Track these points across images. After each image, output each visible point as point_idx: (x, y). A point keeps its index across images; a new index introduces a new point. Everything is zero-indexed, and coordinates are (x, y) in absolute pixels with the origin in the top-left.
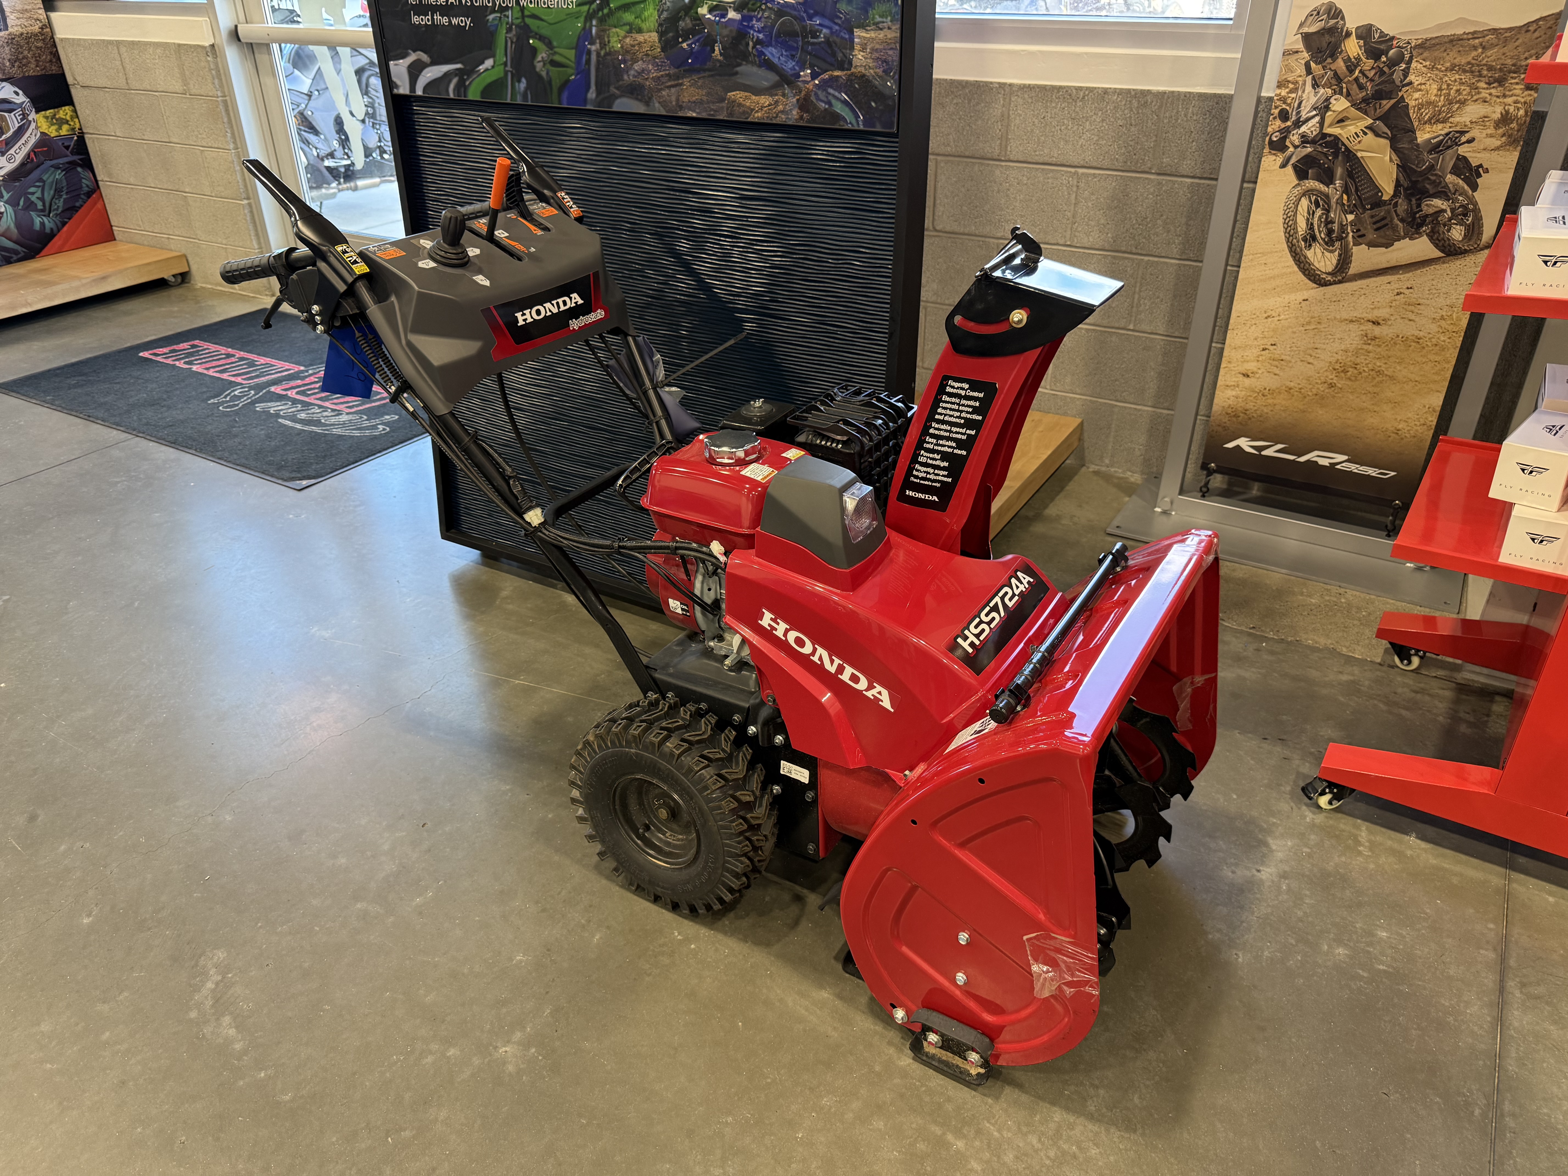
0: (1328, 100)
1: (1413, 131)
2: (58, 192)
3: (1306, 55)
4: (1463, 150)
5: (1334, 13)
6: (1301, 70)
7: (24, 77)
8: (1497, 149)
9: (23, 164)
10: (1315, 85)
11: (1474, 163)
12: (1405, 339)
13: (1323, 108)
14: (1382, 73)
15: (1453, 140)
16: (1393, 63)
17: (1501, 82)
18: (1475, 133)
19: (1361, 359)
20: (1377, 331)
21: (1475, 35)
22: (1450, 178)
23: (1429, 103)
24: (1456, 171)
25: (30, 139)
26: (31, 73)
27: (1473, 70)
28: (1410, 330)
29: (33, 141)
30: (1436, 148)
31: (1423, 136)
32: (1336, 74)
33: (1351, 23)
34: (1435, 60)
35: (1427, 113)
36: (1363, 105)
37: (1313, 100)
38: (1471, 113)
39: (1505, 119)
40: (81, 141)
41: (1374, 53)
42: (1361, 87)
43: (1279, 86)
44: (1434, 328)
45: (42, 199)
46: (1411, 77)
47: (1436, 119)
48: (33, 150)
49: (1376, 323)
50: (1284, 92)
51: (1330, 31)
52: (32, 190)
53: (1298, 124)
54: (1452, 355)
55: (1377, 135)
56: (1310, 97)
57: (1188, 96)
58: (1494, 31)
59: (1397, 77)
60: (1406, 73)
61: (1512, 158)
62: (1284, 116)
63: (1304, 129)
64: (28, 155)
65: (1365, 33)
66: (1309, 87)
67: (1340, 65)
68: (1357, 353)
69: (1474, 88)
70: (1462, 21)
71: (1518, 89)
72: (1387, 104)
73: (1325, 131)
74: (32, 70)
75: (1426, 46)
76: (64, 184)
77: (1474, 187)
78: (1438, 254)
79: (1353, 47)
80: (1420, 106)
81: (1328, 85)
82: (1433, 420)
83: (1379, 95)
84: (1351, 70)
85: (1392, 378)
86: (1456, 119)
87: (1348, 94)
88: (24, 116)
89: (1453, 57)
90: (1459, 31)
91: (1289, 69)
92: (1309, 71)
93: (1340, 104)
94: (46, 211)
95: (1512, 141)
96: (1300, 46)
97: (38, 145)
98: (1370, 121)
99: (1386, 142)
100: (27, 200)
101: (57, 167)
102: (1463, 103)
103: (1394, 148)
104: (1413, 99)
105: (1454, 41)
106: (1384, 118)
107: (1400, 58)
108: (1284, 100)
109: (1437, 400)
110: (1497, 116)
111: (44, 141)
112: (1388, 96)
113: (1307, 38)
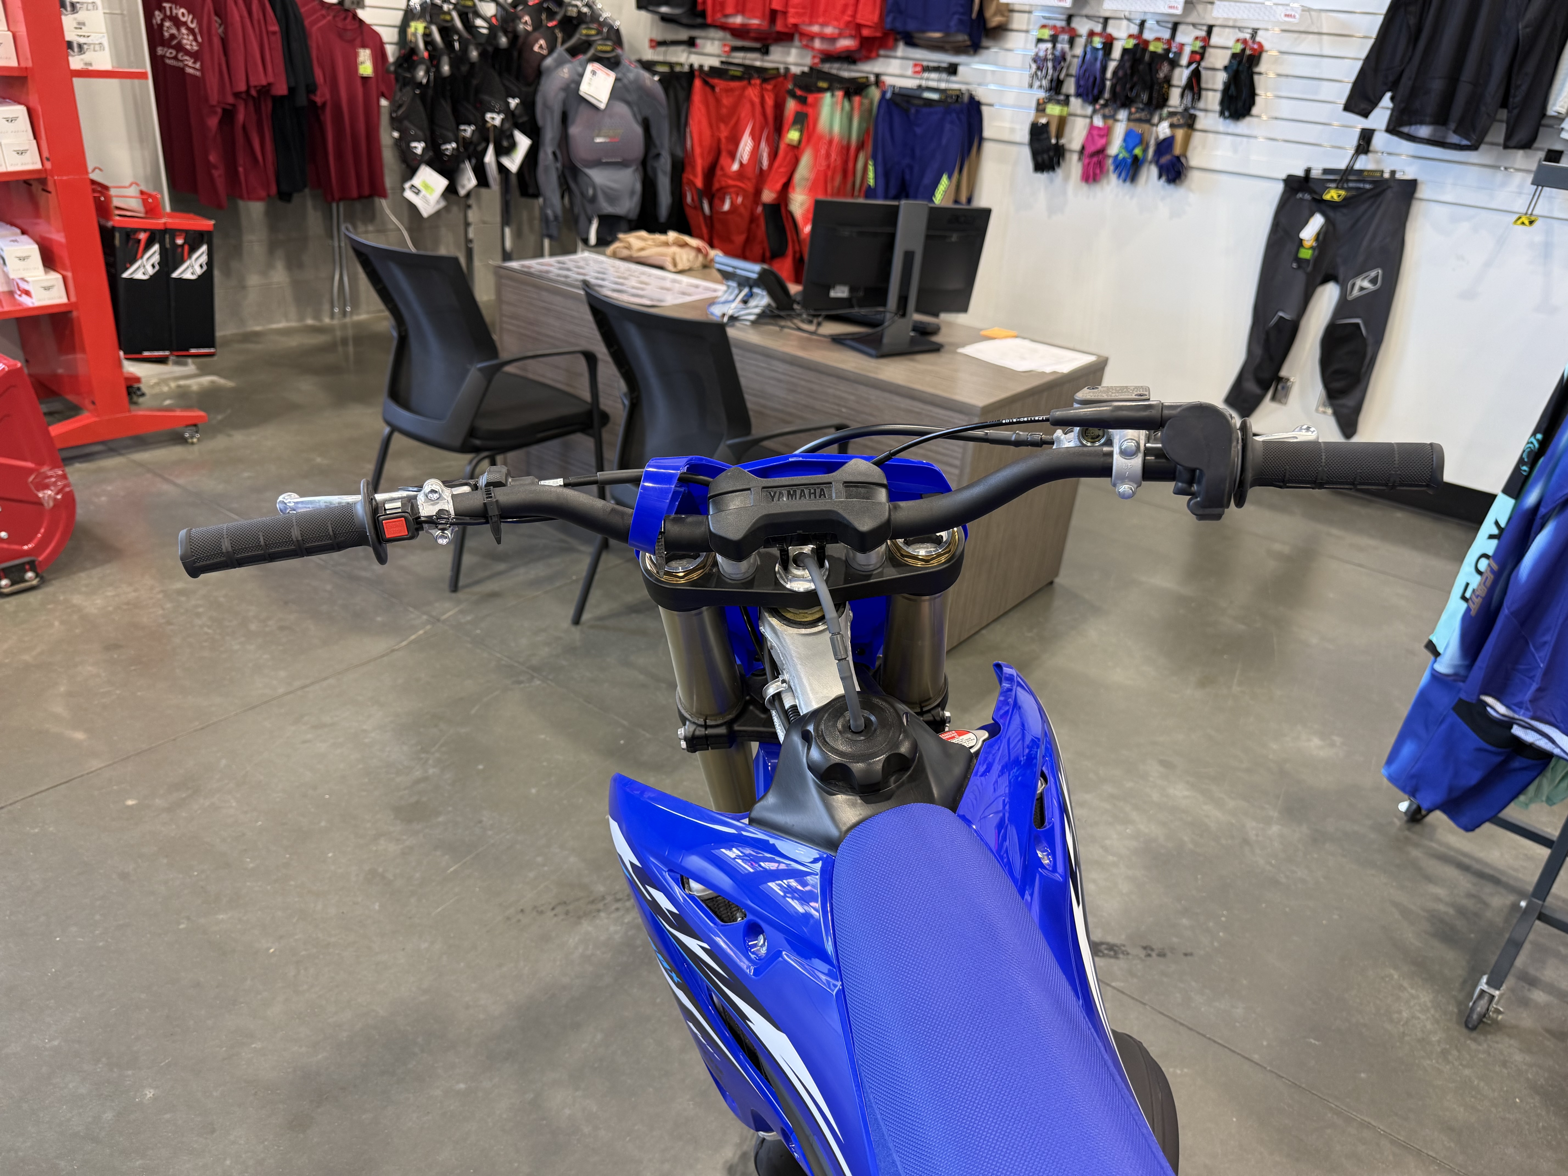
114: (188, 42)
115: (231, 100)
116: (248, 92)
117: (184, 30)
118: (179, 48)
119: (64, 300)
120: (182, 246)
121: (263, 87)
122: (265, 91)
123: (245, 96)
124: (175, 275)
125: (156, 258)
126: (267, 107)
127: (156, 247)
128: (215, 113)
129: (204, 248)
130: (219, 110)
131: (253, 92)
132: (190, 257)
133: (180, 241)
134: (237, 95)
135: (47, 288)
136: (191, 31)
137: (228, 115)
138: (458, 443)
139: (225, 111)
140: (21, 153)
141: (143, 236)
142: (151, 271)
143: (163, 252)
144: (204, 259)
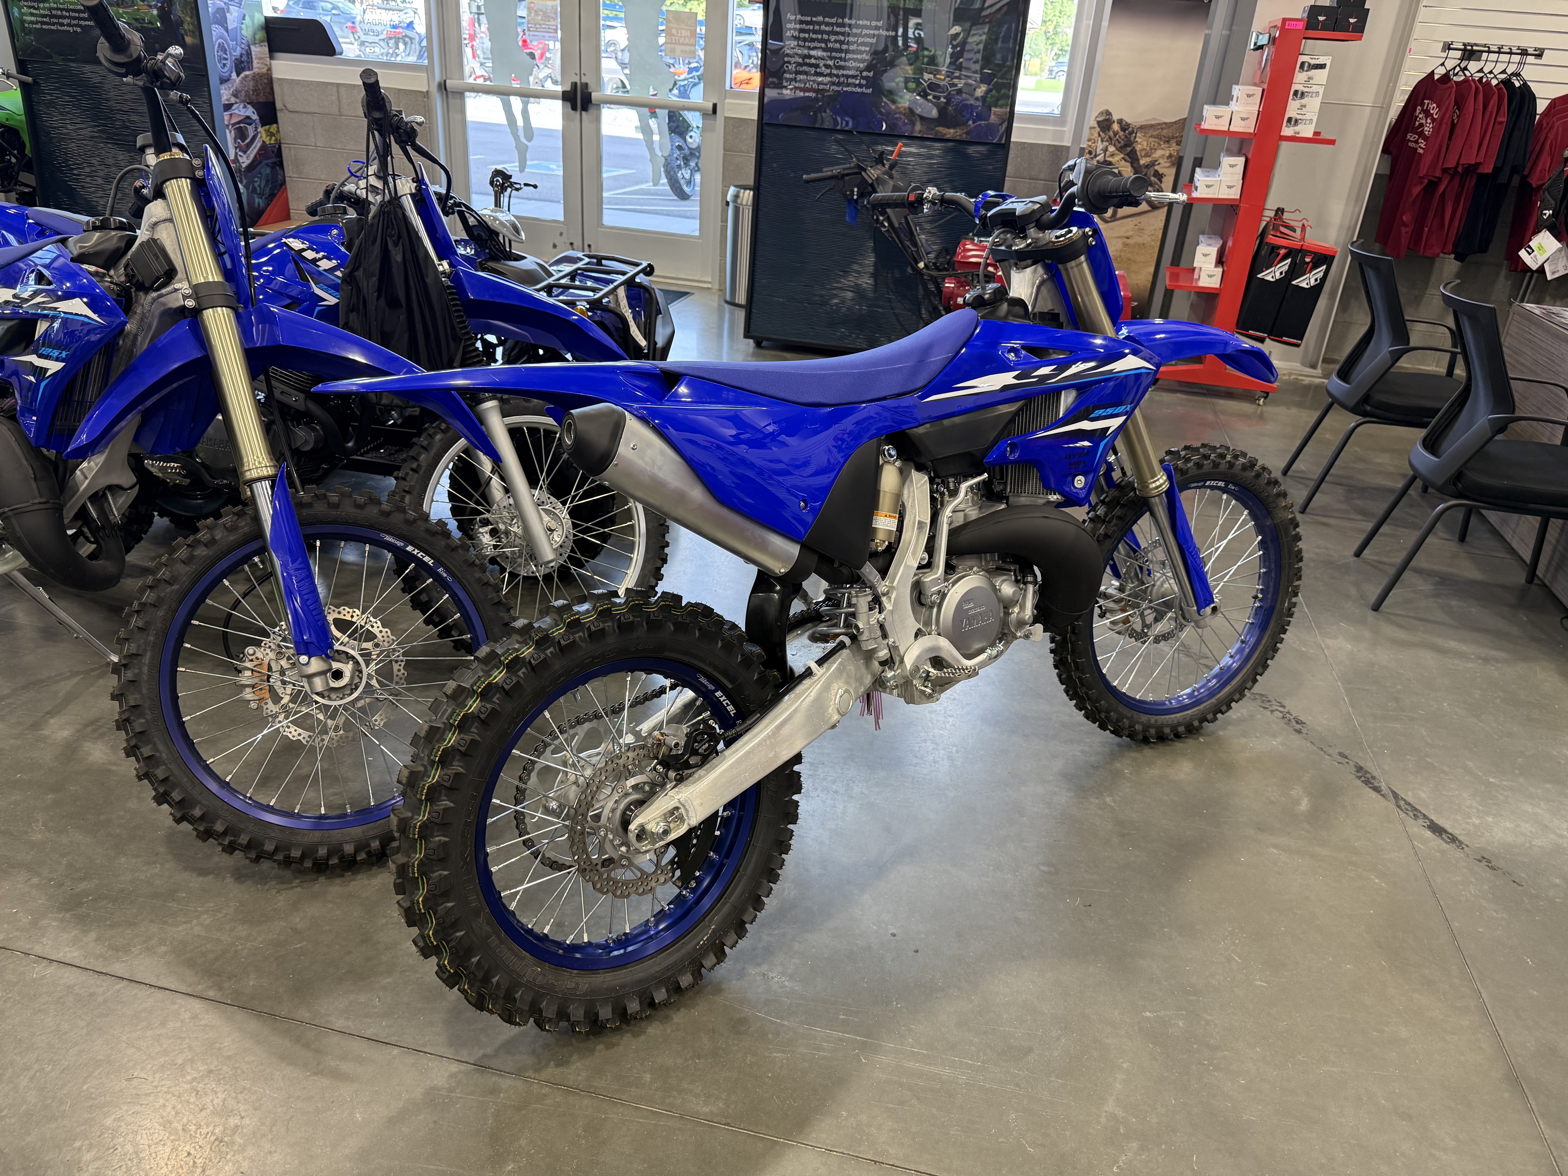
0: (1107, 147)
1: (1138, 160)
2: (267, 181)
3: (1098, 129)
4: (1156, 168)
5: (1108, 113)
6: (1097, 135)
7: (259, 103)
8: (1168, 167)
9: (253, 161)
10: (1102, 141)
11: (1161, 172)
12: (1139, 244)
13: (1105, 150)
14: (1126, 137)
15: (1153, 164)
16: (1131, 133)
17: (1168, 142)
18: (1161, 161)
19: (1123, 254)
20: (1128, 241)
21: (1159, 124)
22: (1152, 178)
23: (1144, 149)
24: (1154, 176)
25: (257, 144)
26: (261, 100)
27: (1158, 137)
28: (1140, 240)
29: (259, 145)
30: (1147, 167)
31: (1142, 162)
32: (1110, 137)
33: (1115, 117)
34: (1146, 133)
35: (1143, 153)
36: (1120, 149)
37: (1101, 147)
38: (1158, 153)
39: (1170, 156)
40: (280, 148)
41: (1124, 129)
42: (1119, 142)
43: (1089, 140)
44: (1149, 239)
45: (259, 186)
46: (1137, 139)
47: (1147, 155)
48: (258, 152)
49: (1128, 238)
50: (1090, 143)
51: (1108, 120)
52: (256, 179)
53: (1096, 156)
54: (1157, 250)
55: (1126, 161)
56: (1100, 146)
57: (1043, 145)
58: (1165, 123)
59: (1132, 139)
60: (1135, 137)
61: (1173, 171)
62: (1090, 153)
63: (1098, 158)
64: (256, 156)
65: (1120, 122)
66: (1100, 142)
67: (1111, 133)
68: (1121, 251)
69: (1159, 144)
70: (1154, 119)
71: (1174, 145)
72: (1129, 149)
73: (1107, 159)
74: (262, 99)
75: (1142, 128)
76: (270, 176)
77: (1161, 182)
78: (1149, 208)
79: (1116, 127)
80: (1141, 150)
81: (1107, 141)
82: (1150, 278)
83: (1126, 146)
84: (1115, 135)
85: (1135, 262)
86: (1154, 156)
87: (1115, 145)
88: (256, 128)
89: (1151, 132)
90: (1153, 123)
91: (1092, 134)
92: (1099, 135)
93: (1112, 149)
94: (261, 195)
95: (1173, 165)
96: (1096, 125)
97: (260, 149)
98: (1122, 156)
99: (1129, 164)
100: (253, 186)
101: (267, 165)
102: (1156, 149)
103: (1132, 166)
104: (1138, 147)
105: (1152, 126)
106: (1128, 155)
107: (1133, 132)
108: (1090, 146)
109: (1152, 269)
110: (1167, 155)
111: (264, 146)
112: (1129, 146)
113: (1098, 122)
114: (1428, 129)
115: (1438, 173)
116: (1456, 168)
117: (1429, 121)
118: (1421, 134)
119: (1218, 286)
120: (1308, 263)
121: (1471, 165)
122: (1471, 169)
123: (1451, 173)
124: (1294, 283)
125: (1287, 267)
126: (1471, 183)
127: (1289, 261)
128: (1422, 183)
129: (1324, 267)
130: (1426, 181)
131: (1460, 169)
132: (1310, 272)
133: (1308, 260)
134: (1445, 170)
135: (1210, 276)
136: (1433, 120)
137: (1433, 185)
138: (1351, 404)
139: (1430, 182)
140: (1230, 187)
141: (1283, 252)
142: (1278, 276)
143: (1292, 266)
144: (1322, 274)
